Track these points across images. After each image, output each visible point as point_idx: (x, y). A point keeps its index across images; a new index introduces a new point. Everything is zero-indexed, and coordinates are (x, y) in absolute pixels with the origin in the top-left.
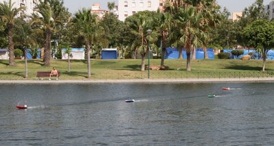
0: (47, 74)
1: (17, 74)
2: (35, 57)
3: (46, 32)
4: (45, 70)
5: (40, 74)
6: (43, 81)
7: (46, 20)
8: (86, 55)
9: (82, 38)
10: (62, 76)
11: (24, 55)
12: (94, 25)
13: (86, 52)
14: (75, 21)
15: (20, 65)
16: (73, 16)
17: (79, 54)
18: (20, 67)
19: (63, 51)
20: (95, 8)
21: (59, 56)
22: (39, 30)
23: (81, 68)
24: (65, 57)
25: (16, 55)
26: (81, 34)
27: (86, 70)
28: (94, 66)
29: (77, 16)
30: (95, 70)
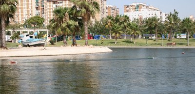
0: (171, 44)
1: (158, 44)
2: (166, 38)
3: (170, 28)
4: (170, 42)
5: (168, 44)
6: (169, 47)
7: (170, 23)
8: (187, 37)
10: (177, 45)
11: (161, 37)
12: (190, 24)
13: (187, 35)
14: (182, 23)
15: (160, 41)
16: (182, 21)
17: (184, 36)
19: (177, 35)
20: (191, 17)
21: (176, 37)
22: (168, 27)
23: (185, 42)
24: (178, 37)
25: (158, 37)
26: (185, 28)
27: (187, 43)
28: (190, 41)
29: (184, 21)
30: (190, 43)
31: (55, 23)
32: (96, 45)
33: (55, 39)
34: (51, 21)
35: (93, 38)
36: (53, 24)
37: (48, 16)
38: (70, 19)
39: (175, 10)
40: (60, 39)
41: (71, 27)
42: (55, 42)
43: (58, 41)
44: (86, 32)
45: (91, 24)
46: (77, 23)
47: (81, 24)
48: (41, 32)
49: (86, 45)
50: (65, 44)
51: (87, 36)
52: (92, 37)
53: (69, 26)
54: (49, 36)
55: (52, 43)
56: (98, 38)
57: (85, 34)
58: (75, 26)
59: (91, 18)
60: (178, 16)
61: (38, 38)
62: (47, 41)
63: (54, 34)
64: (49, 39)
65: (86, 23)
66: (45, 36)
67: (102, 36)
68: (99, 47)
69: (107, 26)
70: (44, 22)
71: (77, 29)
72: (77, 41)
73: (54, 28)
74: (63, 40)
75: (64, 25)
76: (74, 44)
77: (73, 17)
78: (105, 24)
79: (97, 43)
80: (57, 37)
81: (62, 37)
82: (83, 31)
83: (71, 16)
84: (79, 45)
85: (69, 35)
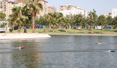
0: (90, 33)
1: (82, 33)
2: (87, 28)
3: (91, 21)
4: (90, 32)
5: (89, 33)
6: (89, 35)
7: (91, 18)
9: (101, 23)
10: (94, 34)
11: (84, 28)
12: (104, 19)
13: (102, 27)
14: (99, 18)
15: (83, 30)
16: (99, 17)
17: (100, 27)
18: (83, 31)
19: (95, 27)
20: (105, 15)
21: (94, 28)
22: (89, 21)
23: (100, 31)
24: (96, 28)
25: (82, 27)
26: (101, 22)
27: (102, 32)
28: (104, 31)
29: (100, 17)
30: (104, 32)
31: (12, 17)
32: (40, 33)
33: (13, 28)
34: (10, 16)
35: (39, 28)
36: (11, 18)
37: (9, 13)
38: (23, 14)
39: (94, 10)
40: (16, 28)
41: (23, 20)
42: (13, 30)
43: (15, 29)
44: (33, 23)
45: (37, 18)
46: (27, 18)
47: (30, 18)
48: (3, 23)
49: (33, 32)
50: (19, 31)
51: (34, 26)
52: (37, 27)
53: (22, 20)
54: (9, 26)
55: (11, 31)
56: (42, 28)
57: (32, 25)
58: (26, 19)
59: (37, 14)
60: (96, 14)
61: (2, 27)
62: (7, 30)
63: (12, 25)
64: (8, 28)
65: (33, 18)
66: (6, 26)
67: (44, 26)
68: (42, 34)
69: (48, 20)
70: (6, 16)
71: (27, 21)
72: (27, 30)
73: (12, 21)
74: (18, 29)
75: (18, 19)
76: (25, 32)
77: (24, 14)
78: (46, 18)
79: (41, 31)
80: (14, 27)
81: (17, 27)
82: (31, 23)
83: (24, 13)
84: (29, 33)
85: (22, 26)
